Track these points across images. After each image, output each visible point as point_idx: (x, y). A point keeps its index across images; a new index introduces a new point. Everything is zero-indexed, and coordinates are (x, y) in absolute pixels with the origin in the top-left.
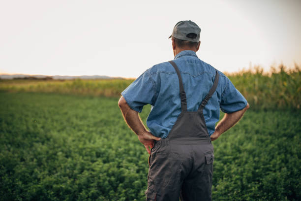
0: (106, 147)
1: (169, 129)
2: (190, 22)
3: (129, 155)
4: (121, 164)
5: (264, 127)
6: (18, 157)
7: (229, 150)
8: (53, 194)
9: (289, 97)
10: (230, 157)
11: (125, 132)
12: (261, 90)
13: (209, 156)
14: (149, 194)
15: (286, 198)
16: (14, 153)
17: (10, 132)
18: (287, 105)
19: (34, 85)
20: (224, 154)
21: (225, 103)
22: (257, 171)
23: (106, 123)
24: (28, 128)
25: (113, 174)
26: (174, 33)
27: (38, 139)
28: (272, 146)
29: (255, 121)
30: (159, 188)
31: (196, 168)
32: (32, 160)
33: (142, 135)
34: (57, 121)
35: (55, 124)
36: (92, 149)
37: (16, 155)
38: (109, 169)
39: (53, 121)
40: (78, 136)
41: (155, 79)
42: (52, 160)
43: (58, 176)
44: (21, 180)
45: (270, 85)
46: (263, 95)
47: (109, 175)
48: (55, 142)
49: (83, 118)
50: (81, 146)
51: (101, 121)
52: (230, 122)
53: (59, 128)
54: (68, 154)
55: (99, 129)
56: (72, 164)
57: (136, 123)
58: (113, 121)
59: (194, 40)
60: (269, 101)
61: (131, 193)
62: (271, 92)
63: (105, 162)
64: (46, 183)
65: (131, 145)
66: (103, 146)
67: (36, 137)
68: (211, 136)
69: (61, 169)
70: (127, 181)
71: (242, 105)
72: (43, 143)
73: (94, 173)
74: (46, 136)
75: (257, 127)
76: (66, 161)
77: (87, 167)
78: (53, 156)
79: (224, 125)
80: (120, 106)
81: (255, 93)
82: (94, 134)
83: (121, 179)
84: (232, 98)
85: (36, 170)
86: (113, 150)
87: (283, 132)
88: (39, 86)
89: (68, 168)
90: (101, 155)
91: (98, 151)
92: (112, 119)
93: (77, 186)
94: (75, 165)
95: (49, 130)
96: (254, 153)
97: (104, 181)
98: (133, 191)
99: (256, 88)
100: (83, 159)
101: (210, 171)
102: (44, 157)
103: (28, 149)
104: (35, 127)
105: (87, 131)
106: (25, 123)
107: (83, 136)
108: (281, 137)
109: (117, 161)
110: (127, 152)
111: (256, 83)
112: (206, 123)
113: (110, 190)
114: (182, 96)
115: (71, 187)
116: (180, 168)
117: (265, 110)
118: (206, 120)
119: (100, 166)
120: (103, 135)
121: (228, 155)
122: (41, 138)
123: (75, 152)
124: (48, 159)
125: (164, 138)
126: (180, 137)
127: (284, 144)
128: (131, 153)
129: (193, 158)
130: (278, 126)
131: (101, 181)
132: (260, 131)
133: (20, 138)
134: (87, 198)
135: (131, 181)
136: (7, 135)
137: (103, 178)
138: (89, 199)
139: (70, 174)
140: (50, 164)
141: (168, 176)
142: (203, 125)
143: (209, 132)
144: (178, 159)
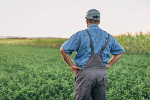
0: (53, 72)
1: (85, 63)
2: (95, 10)
3: (65, 76)
4: (61, 81)
5: (132, 62)
6: (10, 77)
7: (114, 74)
8: (27, 96)
9: (145, 47)
10: (115, 77)
11: (63, 65)
12: (131, 44)
13: (105, 76)
14: (75, 95)
15: (143, 97)
18: (144, 51)
19: (17, 41)
20: (112, 76)
21: (113, 50)
22: (129, 84)
23: (53, 60)
24: (14, 63)
25: (57, 86)
26: (87, 16)
27: (19, 68)
29: (127, 59)
30: (80, 92)
31: (99, 82)
32: (17, 79)
33: (72, 66)
34: (29, 59)
35: (28, 61)
36: (46, 73)
37: (8, 76)
38: (55, 83)
39: (27, 59)
40: (39, 67)
41: (78, 39)
42: (27, 79)
43: (29, 87)
44: (11, 89)
45: (135, 41)
46: (132, 46)
47: (55, 86)
48: (28, 70)
49: (42, 58)
50: (41, 72)
51: (51, 59)
52: (115, 60)
53: (30, 63)
54: (35, 76)
55: (50, 63)
56: (36, 81)
57: (69, 60)
59: (97, 19)
60: (135, 49)
61: (66, 95)
62: (135, 45)
63: (53, 80)
64: (23, 90)
65: (66, 71)
66: (52, 72)
68: (106, 67)
69: (31, 83)
70: (64, 89)
71: (121, 51)
72: (22, 70)
73: (47, 85)
74: (23, 67)
75: (128, 62)
76: (33, 79)
77: (44, 82)
78: (27, 77)
79: (112, 61)
80: (61, 52)
81: (128, 45)
82: (47, 66)
83: (61, 88)
84: (116, 48)
85: (18, 84)
86: (57, 73)
87: (141, 65)
88: (20, 42)
89: (35, 83)
90: (51, 76)
91: (50, 74)
92: (56, 58)
93: (39, 92)
94: (38, 81)
95: (25, 64)
96: (127, 75)
97: (53, 89)
99: (128, 43)
100: (42, 78)
101: (106, 84)
103: (14, 73)
104: (18, 62)
105: (44, 64)
106: (12, 60)
107: (42, 67)
108: (140, 67)
109: (59, 79)
110: (64, 75)
111: (128, 40)
112: (104, 60)
113: (55, 93)
114: (92, 47)
115: (36, 92)
116: (91, 83)
117: (133, 54)
119: (50, 82)
120: (52, 66)
121: (114, 76)
122: (21, 68)
123: (38, 75)
124: (25, 78)
125: (83, 68)
126: (91, 67)
127: (142, 71)
128: (66, 75)
129: (97, 78)
130: (139, 62)
131: (51, 89)
132: (130, 64)
133: (10, 68)
134: (44, 98)
135: (66, 89)
136: (4, 66)
137: (52, 88)
138: (45, 98)
139: (36, 86)
140: (25, 80)
141: (85, 87)
142: (102, 61)
143: (105, 64)
144: (89, 78)
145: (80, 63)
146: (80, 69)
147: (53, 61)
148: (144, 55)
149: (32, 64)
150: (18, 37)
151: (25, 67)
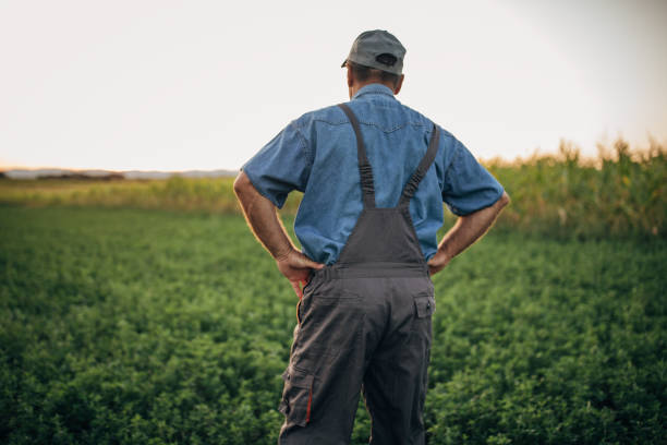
0: (223, 310)
1: (340, 245)
3: (271, 327)
4: (253, 344)
5: (573, 273)
6: (35, 332)
7: (486, 318)
8: (101, 401)
9: (636, 209)
10: (486, 330)
11: (269, 282)
12: (575, 195)
13: (423, 301)
14: (295, 379)
16: (25, 322)
17: (21, 285)
18: (631, 227)
19: (83, 190)
20: (475, 324)
22: (539, 355)
23: (230, 265)
24: (61, 277)
25: (233, 363)
27: (80, 297)
28: (582, 307)
29: (555, 262)
31: (396, 325)
32: (63, 338)
33: (286, 257)
34: (125, 262)
35: (120, 268)
36: (193, 317)
37: (30, 327)
38: (223, 354)
39: (115, 261)
40: (167, 292)
41: (307, 134)
42: (106, 338)
43: (114, 367)
44: (35, 373)
45: (595, 184)
46: (580, 205)
47: (223, 366)
48: (115, 302)
49: (185, 255)
50: (169, 309)
51: (221, 262)
53: (127, 275)
54: (142, 326)
55: (214, 278)
56: (147, 345)
58: (247, 263)
59: (390, 70)
60: (593, 219)
61: (266, 400)
62: (596, 200)
63: (218, 340)
64: (86, 379)
65: (278, 307)
66: (218, 308)
67: (75, 295)
68: (430, 262)
69: (123, 353)
70: (260, 376)
72: (90, 305)
73: (190, 361)
74: (97, 292)
75: (556, 271)
76: (136, 340)
77: (178, 351)
78: (110, 331)
79: (456, 239)
81: (562, 201)
82: (202, 287)
83: (249, 374)
84: (469, 181)
85: (69, 356)
86: (236, 315)
87: (611, 281)
88: (92, 193)
89: (139, 352)
90: (212, 328)
91: (206, 318)
92: (244, 257)
93: (152, 386)
94: (154, 347)
95: (105, 280)
96: (541, 322)
97: (212, 375)
98: (271, 395)
99: (564, 192)
100: (172, 334)
101: (426, 334)
102: (89, 332)
103: (58, 317)
104: (76, 274)
105: (187, 282)
106: (54, 265)
107: (178, 290)
108: (606, 292)
109: (245, 339)
110: (266, 321)
111: (564, 179)
113: (222, 392)
115: (139, 386)
116: (363, 326)
117: (582, 239)
118: (415, 224)
119: (206, 348)
120: (221, 289)
121: (483, 326)
122: (86, 296)
123: (157, 322)
124: (99, 334)
125: (330, 264)
127: (610, 306)
128: (276, 321)
129: (389, 304)
130: (604, 270)
131: (205, 376)
132: (562, 279)
133: (42, 296)
134: (171, 409)
135: (269, 377)
136: (15, 289)
137: (211, 370)
138: (176, 411)
139: (142, 365)
140: (101, 345)
141: (338, 342)
142: (412, 236)
143: (424, 251)
144: (358, 307)
145: (318, 241)
146: (321, 270)
147: (229, 268)
148: (629, 244)
149: (136, 279)
150: (88, 174)
151: (103, 292)
